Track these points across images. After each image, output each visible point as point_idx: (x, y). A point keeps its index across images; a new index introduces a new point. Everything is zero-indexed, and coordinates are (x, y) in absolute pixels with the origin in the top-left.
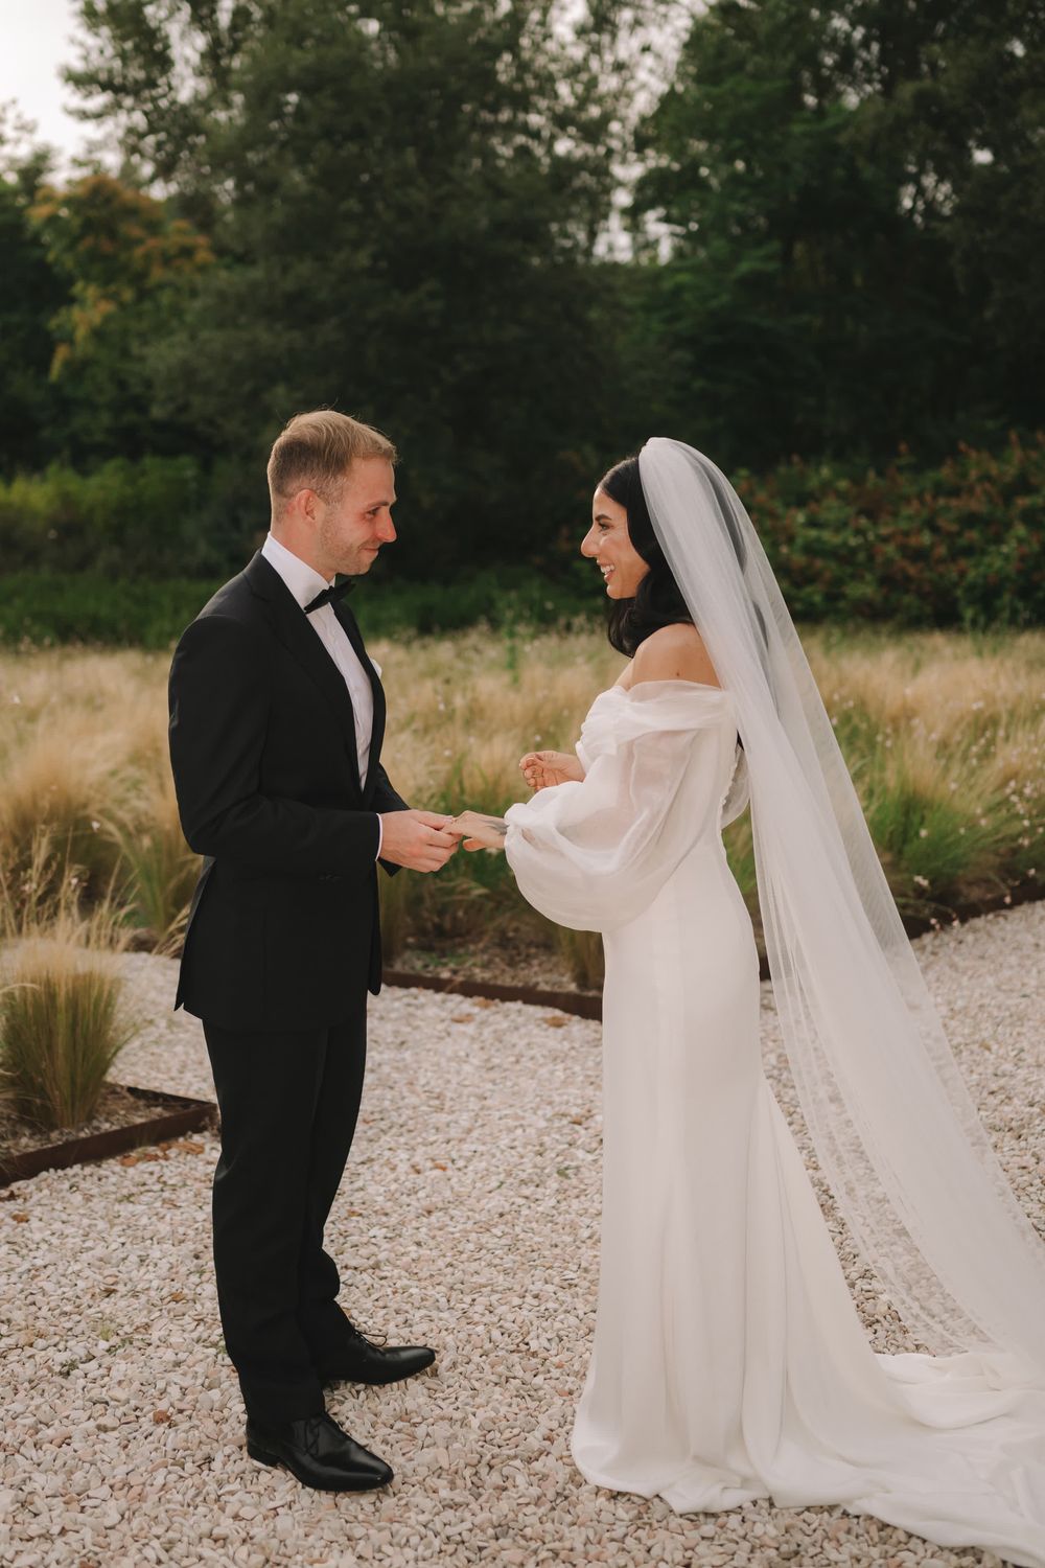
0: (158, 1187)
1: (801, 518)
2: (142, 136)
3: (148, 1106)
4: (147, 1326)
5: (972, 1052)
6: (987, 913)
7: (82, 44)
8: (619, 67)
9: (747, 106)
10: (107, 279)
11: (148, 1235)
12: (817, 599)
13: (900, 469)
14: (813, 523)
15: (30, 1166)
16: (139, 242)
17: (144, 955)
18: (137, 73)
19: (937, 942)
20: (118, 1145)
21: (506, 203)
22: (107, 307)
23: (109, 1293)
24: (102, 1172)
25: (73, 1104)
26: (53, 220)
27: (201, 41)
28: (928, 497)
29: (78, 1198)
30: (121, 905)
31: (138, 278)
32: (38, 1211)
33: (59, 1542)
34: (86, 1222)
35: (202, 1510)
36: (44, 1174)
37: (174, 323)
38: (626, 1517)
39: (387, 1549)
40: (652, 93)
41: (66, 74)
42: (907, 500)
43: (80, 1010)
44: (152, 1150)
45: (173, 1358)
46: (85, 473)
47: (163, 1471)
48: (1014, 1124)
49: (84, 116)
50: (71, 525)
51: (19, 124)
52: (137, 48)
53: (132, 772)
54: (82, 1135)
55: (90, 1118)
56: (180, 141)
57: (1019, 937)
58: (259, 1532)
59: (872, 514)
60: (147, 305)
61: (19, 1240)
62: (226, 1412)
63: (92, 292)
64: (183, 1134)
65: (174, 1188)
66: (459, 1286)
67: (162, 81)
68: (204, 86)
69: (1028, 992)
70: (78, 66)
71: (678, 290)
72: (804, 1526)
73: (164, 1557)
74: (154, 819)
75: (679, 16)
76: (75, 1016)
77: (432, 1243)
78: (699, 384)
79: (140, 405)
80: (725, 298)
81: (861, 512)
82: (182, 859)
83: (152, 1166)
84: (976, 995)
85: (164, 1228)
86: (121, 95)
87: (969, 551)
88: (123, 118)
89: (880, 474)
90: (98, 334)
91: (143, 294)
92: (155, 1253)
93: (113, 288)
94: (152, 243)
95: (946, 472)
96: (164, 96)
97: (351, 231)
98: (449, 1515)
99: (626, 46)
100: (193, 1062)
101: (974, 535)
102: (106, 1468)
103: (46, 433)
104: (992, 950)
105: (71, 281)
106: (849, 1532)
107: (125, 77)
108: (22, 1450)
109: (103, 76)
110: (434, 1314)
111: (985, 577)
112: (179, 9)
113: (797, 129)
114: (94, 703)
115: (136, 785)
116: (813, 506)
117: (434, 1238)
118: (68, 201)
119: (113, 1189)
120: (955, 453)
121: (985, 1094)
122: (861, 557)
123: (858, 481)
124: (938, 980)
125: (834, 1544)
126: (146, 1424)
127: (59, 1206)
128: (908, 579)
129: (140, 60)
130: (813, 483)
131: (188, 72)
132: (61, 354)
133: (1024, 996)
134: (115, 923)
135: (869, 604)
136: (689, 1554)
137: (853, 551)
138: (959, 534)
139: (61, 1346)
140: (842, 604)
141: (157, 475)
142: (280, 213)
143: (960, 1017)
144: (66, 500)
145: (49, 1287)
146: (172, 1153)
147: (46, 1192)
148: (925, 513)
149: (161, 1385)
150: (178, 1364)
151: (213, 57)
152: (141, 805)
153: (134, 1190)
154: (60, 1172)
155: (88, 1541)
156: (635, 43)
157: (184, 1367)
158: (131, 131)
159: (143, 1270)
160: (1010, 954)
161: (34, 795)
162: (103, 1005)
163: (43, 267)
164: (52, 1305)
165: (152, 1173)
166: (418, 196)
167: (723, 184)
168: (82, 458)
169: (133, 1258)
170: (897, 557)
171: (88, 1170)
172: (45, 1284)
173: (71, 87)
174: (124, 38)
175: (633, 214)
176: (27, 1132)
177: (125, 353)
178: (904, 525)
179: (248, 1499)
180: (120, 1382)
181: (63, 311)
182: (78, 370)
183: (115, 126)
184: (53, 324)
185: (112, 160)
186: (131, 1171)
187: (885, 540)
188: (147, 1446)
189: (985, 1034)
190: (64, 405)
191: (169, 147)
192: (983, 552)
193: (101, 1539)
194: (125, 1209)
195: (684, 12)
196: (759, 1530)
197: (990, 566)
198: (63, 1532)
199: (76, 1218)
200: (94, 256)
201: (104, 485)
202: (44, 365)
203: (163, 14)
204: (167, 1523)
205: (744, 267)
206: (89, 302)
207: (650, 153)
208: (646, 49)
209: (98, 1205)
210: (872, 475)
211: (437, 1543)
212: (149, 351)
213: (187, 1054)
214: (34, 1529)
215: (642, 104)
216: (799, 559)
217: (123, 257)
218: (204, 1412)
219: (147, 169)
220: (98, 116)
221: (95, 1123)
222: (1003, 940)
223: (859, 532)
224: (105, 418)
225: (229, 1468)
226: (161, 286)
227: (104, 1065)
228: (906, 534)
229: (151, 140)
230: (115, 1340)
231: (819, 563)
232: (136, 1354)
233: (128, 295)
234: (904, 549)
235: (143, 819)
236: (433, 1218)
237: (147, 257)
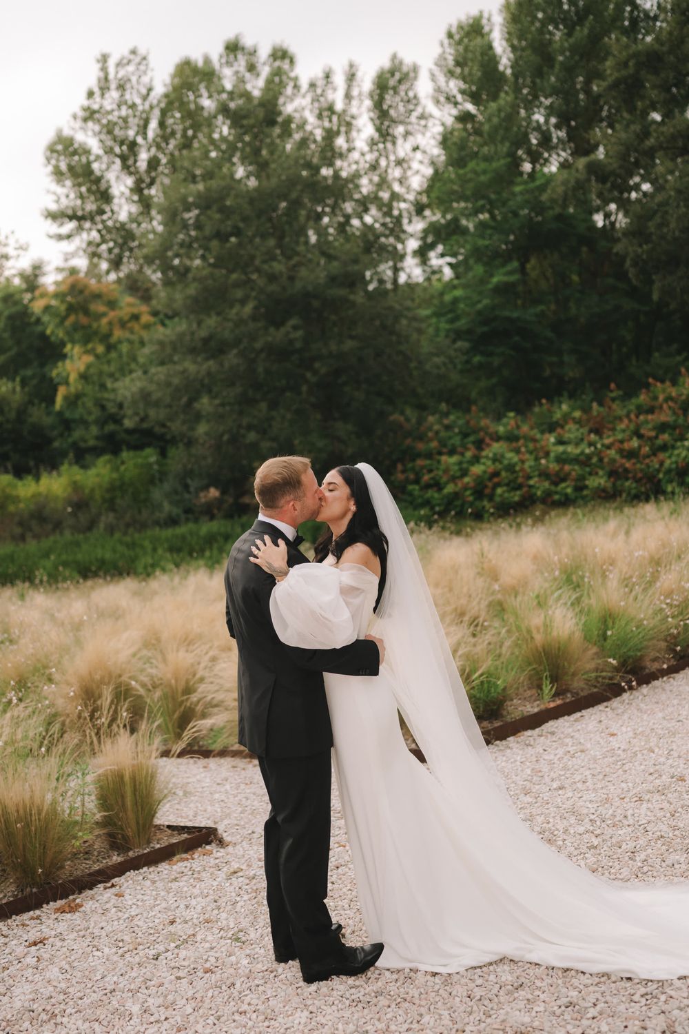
0: (190, 873)
1: (552, 440)
2: (98, 245)
3: (180, 834)
4: (194, 935)
5: (643, 755)
6: (663, 677)
7: (55, 193)
8: (399, 163)
9: (483, 178)
10: (86, 340)
11: (188, 895)
12: (569, 490)
13: (613, 400)
14: (560, 442)
15: (120, 870)
16: (104, 315)
17: (165, 759)
18: (91, 207)
19: (632, 697)
20: (166, 854)
21: (335, 264)
22: (89, 359)
23: (172, 923)
24: (159, 869)
25: (139, 836)
26: (47, 308)
27: (130, 181)
28: (633, 416)
29: (148, 883)
30: (153, 722)
31: (105, 338)
32: (128, 891)
33: (165, 1023)
34: (154, 893)
35: (232, 1003)
36: (128, 873)
37: (133, 366)
38: (440, 982)
39: (323, 1007)
40: (423, 176)
41: (46, 213)
42: (620, 419)
43: (137, 783)
44: (184, 856)
45: (209, 946)
46: (85, 467)
47: (211, 991)
48: (660, 788)
49: (60, 237)
50: (80, 504)
51: (17, 246)
52: (89, 190)
53: (145, 652)
54: (145, 851)
55: (149, 842)
56: (123, 246)
57: (681, 688)
58: (261, 1008)
59: (598, 431)
60: (113, 355)
61: (120, 905)
62: (239, 965)
63: (77, 350)
64: (200, 846)
65: (199, 872)
66: (355, 899)
67: (107, 209)
68: (134, 209)
69: (680, 718)
70: (53, 207)
71: (455, 301)
72: (527, 976)
73: (216, 1022)
74: (161, 679)
75: (434, 125)
76: (135, 785)
77: (340, 882)
78: (477, 359)
79: (117, 420)
80: (486, 302)
81: (591, 431)
82: (180, 699)
83: (185, 863)
84: (651, 724)
85: (197, 891)
86: (82, 222)
87: (664, 448)
88: (85, 235)
89: (601, 404)
90: (84, 377)
91: (110, 348)
92: (193, 902)
93: (90, 346)
94: (112, 314)
95: (643, 398)
96: (110, 218)
97: (239, 294)
98: (353, 990)
99: (403, 148)
100: (201, 811)
101: (665, 437)
102: (183, 993)
103: (56, 444)
104: (664, 697)
105: (63, 344)
106: (548, 975)
107: (83, 209)
108: (140, 990)
109: (70, 212)
110: (342, 912)
111: (676, 462)
112: (114, 163)
113: (518, 189)
114: (116, 614)
115: (148, 660)
116: (559, 430)
117: (340, 879)
118: (56, 295)
119: (167, 876)
120: (647, 386)
121: (647, 775)
122: (595, 460)
123: (586, 410)
124: (629, 718)
125: (540, 980)
126: (200, 974)
127: (139, 888)
128: (626, 470)
129: (92, 198)
130: (558, 416)
131: (123, 201)
132: (62, 392)
133: (678, 721)
134: (151, 733)
135: (604, 490)
136: (470, 992)
137: (589, 457)
138: (656, 437)
139: (152, 948)
140: (585, 492)
141: (132, 463)
142: (192, 290)
143: (640, 737)
144: (76, 486)
145: (140, 923)
146: (196, 856)
147: (131, 882)
148: (632, 427)
149: (205, 957)
150: (212, 948)
151: (138, 189)
152: (154, 671)
153: (178, 876)
154: (136, 872)
155: (179, 1020)
156: (408, 146)
157: (215, 949)
158: (90, 243)
159: (188, 911)
160: (674, 699)
161: (90, 673)
162: (149, 779)
163: (43, 337)
164: (144, 931)
165: (186, 867)
166: (278, 267)
167: (475, 227)
168: (82, 456)
169: (182, 906)
170: (618, 457)
171: (151, 869)
172: (139, 923)
173: (49, 221)
174: (80, 185)
175: (422, 253)
176: (116, 853)
177: (103, 386)
178: (620, 436)
179: (253, 996)
180: (184, 959)
181: (60, 364)
182: (73, 401)
183: (79, 242)
184: (54, 373)
185: (82, 263)
186: (175, 867)
187: (609, 447)
188: (202, 982)
189: (652, 744)
190: (67, 424)
191: (116, 251)
192: (673, 447)
193: (185, 1019)
194: (174, 885)
195: (437, 122)
196: (503, 979)
197: (679, 455)
198: (166, 1019)
199: (149, 892)
200: (76, 327)
201: (99, 474)
202: (51, 400)
203: (104, 166)
204: (216, 1009)
205: (495, 280)
206: (76, 357)
207: (427, 213)
208: (416, 149)
209: (159, 885)
210: (595, 405)
211: (347, 1003)
212: (118, 384)
213: (197, 807)
214: (152, 1019)
215: (417, 183)
216: (554, 467)
217: (95, 325)
218: (228, 966)
219: (104, 266)
220: (69, 237)
221: (152, 845)
222: (671, 691)
223: (590, 444)
224: (94, 430)
225: (244, 985)
226: (120, 342)
227: (152, 814)
228: (621, 442)
229: (104, 247)
230: (178, 943)
231: (567, 468)
232: (191, 947)
233: (100, 349)
234: (621, 451)
235: (156, 680)
236: (340, 870)
237: (110, 323)
